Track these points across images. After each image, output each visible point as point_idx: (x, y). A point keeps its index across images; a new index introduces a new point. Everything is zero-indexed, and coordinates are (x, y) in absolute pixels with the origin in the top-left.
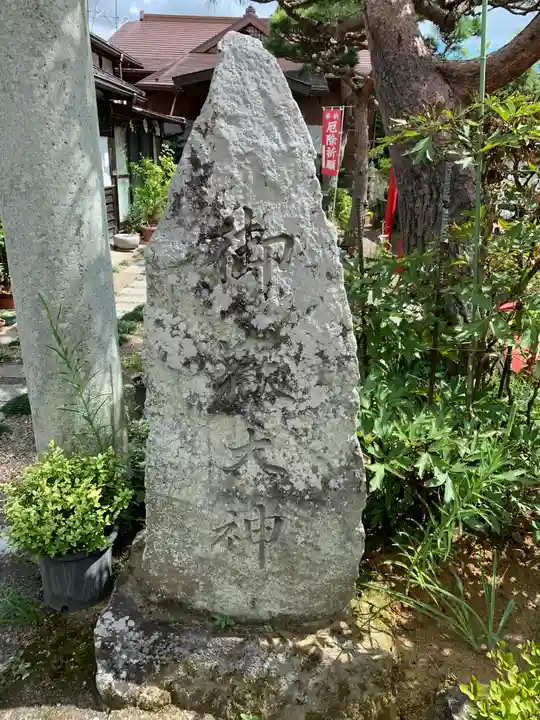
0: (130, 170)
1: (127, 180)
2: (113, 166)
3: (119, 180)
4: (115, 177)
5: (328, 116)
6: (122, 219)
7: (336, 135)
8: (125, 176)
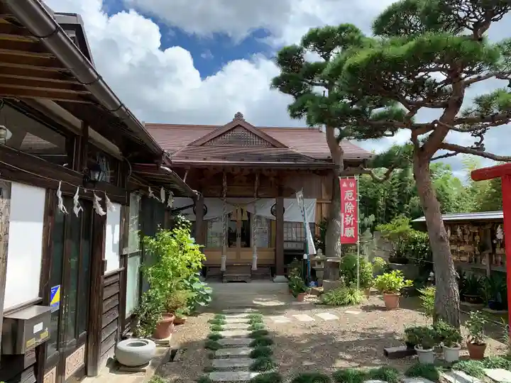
0: (142, 244)
1: (138, 259)
2: (124, 241)
3: (130, 260)
4: (126, 256)
5: (344, 185)
6: (128, 314)
7: (353, 202)
8: (137, 254)
